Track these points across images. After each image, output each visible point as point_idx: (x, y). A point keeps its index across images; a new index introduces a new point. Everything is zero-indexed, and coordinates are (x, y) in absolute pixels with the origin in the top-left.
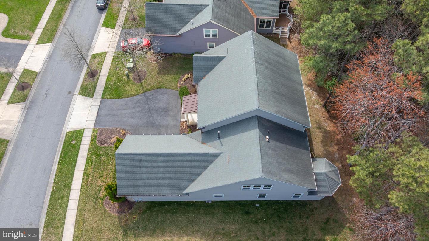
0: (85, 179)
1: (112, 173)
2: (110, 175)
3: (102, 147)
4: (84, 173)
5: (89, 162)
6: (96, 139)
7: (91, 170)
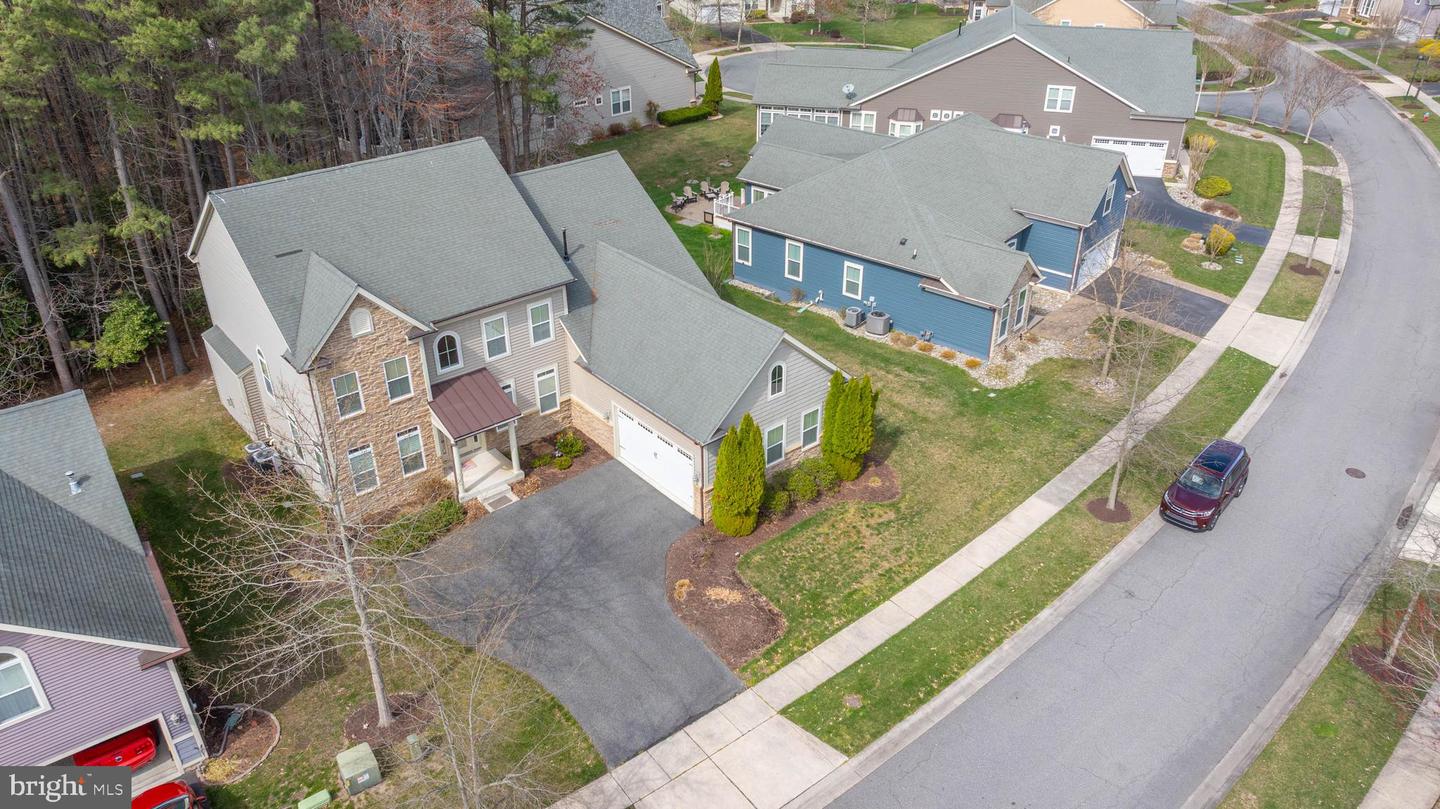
0: (903, 576)
1: (820, 530)
2: (826, 531)
3: (782, 607)
4: (894, 591)
5: (858, 608)
6: (776, 644)
7: (868, 583)
